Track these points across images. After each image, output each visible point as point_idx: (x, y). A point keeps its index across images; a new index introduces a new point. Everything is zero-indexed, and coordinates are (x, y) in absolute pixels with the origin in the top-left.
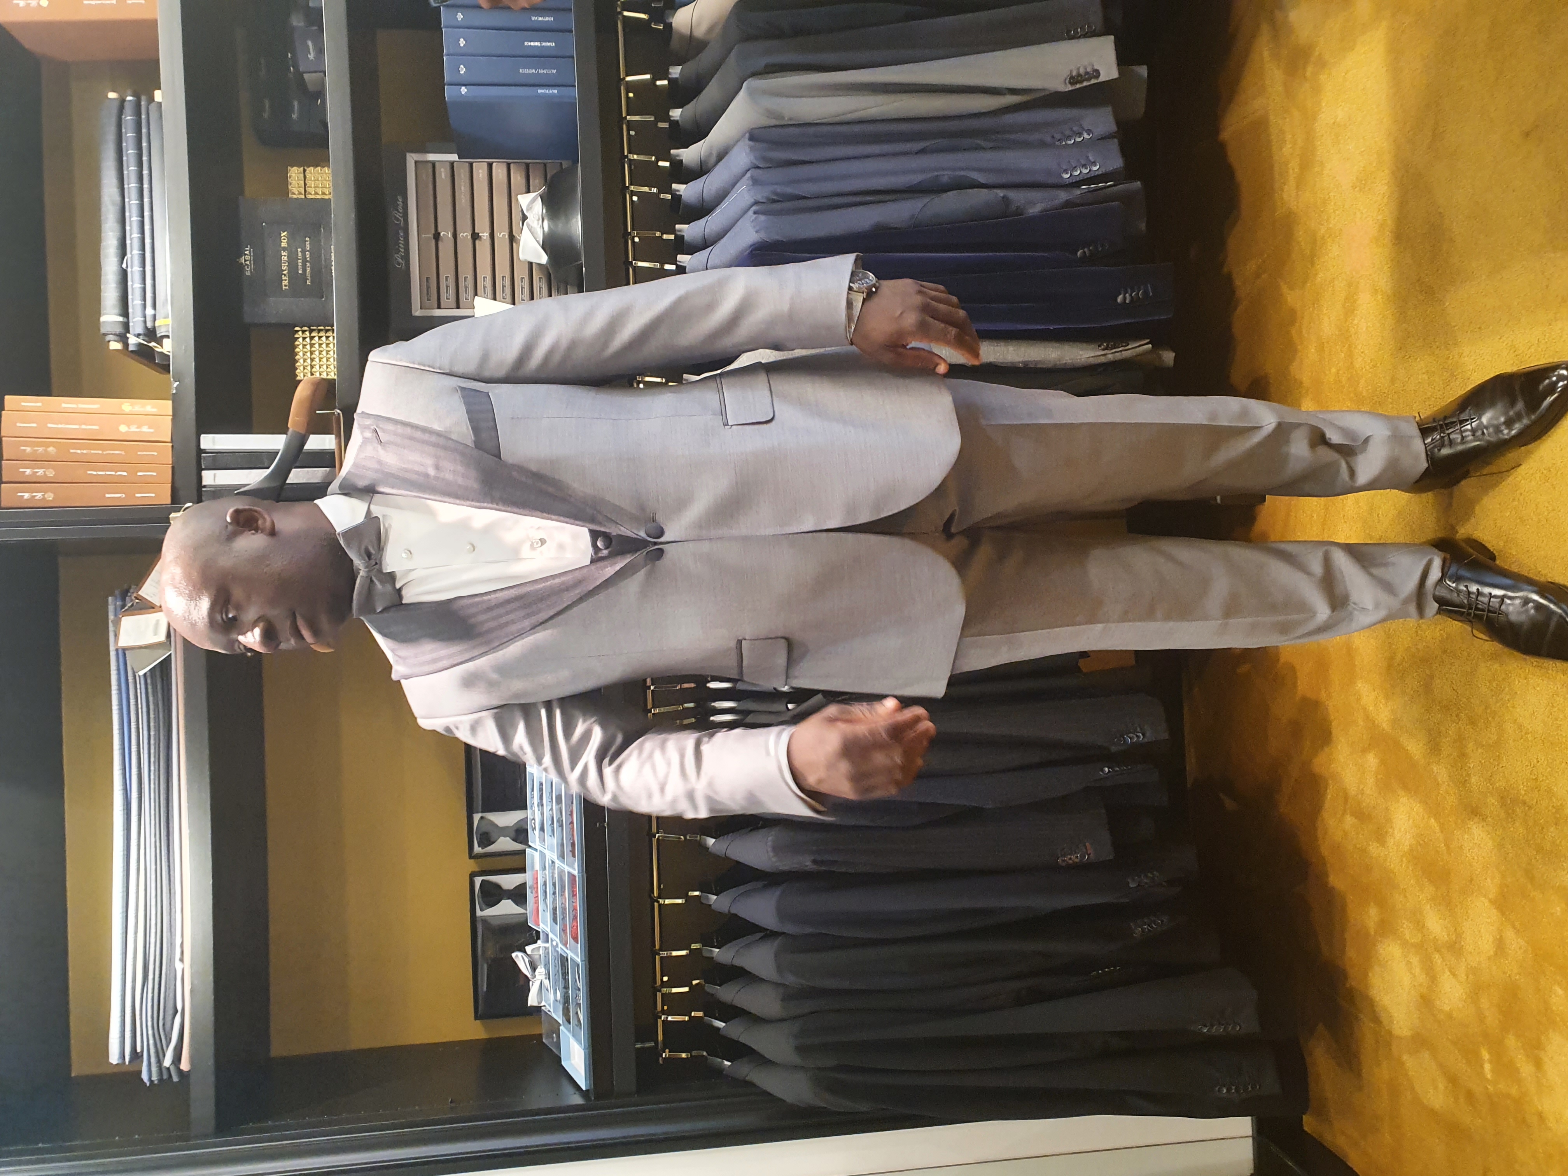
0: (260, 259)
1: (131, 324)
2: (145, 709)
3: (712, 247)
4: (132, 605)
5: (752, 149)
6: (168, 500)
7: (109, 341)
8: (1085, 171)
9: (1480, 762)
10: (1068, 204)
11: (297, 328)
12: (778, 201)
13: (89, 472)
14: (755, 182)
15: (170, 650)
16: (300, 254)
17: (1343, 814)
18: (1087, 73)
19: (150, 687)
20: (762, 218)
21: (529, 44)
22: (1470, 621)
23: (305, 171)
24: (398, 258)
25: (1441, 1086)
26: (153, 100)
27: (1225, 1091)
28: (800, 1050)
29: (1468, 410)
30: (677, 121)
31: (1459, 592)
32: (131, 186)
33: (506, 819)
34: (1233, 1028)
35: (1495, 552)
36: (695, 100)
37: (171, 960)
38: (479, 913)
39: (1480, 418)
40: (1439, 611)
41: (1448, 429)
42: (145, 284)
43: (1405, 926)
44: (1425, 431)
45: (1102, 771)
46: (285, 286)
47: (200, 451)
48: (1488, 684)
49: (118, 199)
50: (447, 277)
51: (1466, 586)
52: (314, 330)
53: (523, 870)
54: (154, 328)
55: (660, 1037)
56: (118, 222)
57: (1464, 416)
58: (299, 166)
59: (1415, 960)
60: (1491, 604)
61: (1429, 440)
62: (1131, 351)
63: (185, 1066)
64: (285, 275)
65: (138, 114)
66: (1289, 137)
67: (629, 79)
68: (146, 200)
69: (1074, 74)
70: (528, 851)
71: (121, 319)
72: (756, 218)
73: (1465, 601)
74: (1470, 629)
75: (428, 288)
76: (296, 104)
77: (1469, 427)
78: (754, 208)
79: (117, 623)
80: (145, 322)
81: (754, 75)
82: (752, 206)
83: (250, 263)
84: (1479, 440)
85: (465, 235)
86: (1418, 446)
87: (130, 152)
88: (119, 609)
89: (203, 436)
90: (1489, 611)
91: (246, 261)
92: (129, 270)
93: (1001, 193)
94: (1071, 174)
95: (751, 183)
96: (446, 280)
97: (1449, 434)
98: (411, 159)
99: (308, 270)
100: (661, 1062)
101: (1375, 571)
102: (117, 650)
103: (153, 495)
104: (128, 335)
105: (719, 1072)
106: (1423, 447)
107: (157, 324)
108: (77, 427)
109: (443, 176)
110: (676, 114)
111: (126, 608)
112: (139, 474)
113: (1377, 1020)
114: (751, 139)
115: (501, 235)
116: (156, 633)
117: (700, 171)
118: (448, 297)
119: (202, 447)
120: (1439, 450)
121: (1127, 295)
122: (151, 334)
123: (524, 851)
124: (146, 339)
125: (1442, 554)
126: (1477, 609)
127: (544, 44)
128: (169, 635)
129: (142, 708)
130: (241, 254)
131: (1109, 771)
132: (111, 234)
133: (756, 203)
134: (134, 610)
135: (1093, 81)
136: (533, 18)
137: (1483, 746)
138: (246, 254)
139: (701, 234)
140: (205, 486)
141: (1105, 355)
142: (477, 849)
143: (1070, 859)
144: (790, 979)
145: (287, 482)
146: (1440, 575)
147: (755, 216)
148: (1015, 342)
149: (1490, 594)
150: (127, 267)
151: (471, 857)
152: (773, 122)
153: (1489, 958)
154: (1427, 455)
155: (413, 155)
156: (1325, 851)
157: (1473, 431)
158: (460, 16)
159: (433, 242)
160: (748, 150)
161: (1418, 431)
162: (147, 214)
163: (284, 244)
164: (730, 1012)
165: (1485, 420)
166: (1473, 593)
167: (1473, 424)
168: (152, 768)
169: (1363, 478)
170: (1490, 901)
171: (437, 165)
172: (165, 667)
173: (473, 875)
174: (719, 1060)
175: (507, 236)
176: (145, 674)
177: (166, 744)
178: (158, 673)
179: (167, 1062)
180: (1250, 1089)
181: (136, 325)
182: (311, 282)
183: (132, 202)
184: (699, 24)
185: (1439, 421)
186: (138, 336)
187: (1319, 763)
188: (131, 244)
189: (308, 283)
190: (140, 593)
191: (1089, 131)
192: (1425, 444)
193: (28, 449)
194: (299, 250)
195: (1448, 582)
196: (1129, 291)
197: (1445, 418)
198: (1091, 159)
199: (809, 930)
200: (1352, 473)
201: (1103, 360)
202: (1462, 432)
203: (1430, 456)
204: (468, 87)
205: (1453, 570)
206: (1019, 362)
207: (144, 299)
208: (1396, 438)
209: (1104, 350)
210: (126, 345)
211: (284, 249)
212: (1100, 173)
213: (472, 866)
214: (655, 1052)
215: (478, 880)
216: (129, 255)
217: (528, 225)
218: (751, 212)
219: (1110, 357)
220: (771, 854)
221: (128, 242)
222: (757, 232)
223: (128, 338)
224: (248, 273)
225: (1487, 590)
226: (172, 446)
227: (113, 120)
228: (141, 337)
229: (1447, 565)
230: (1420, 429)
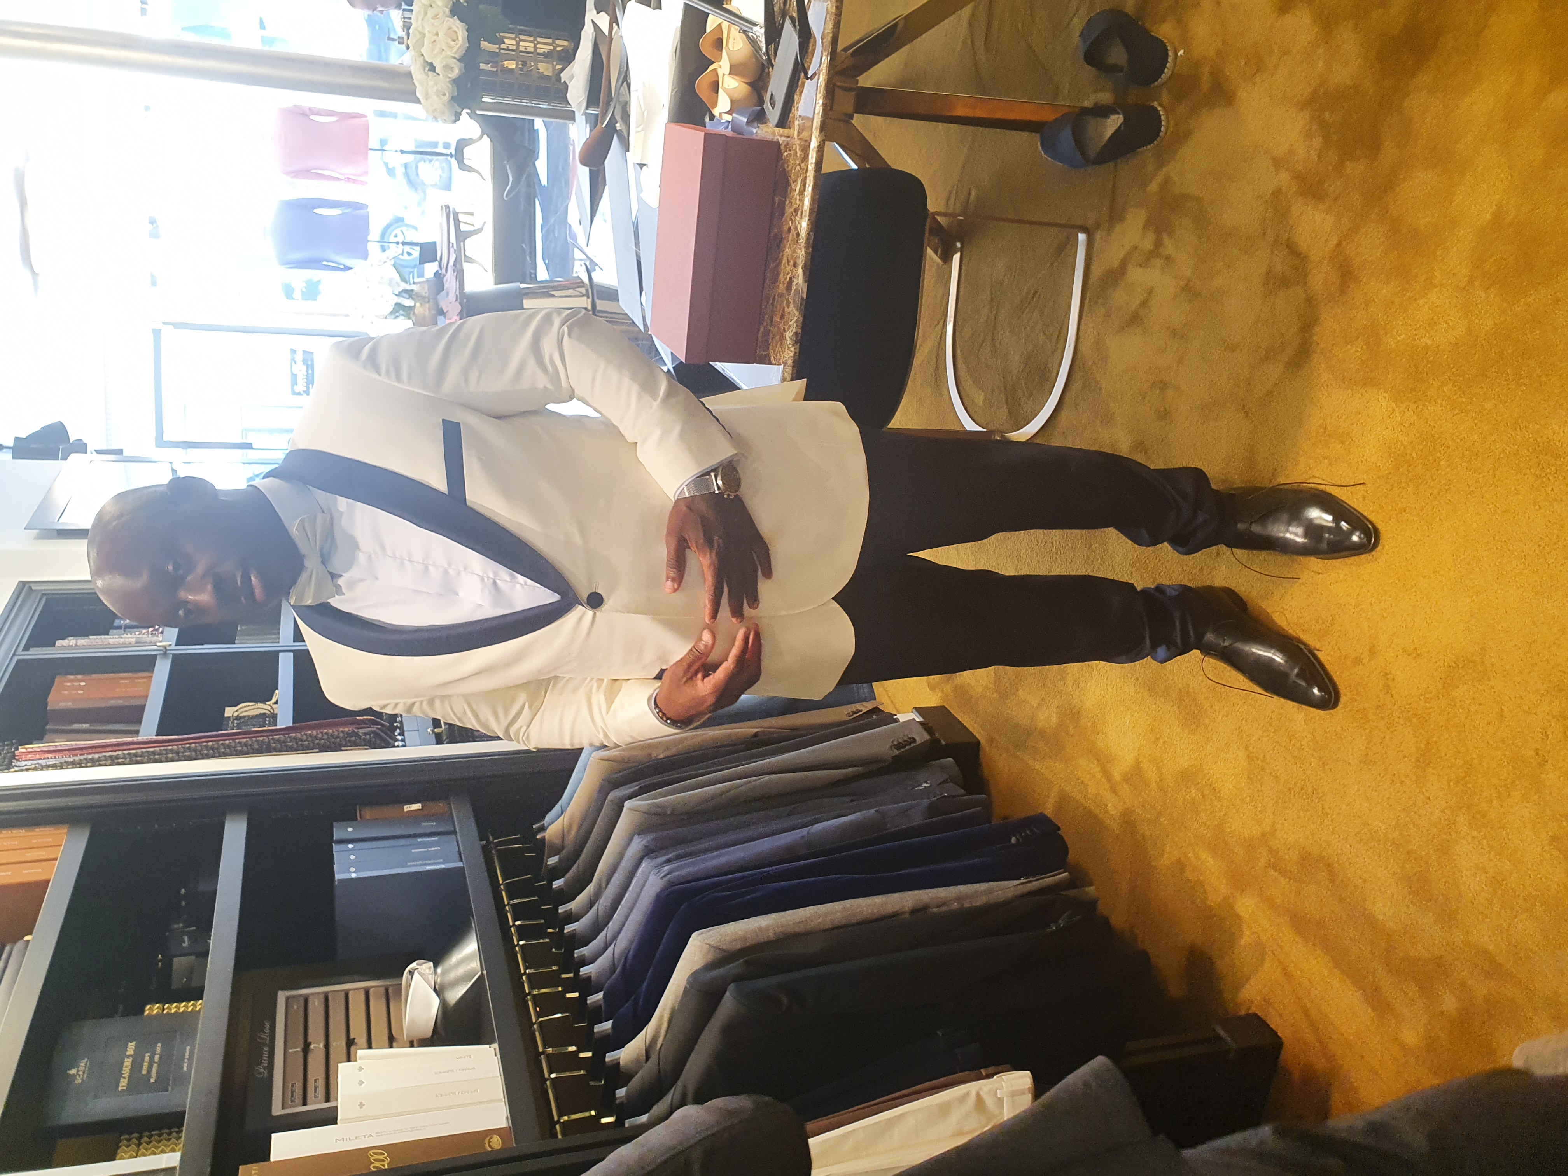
0: (97, 1068)
16: (147, 1058)
24: (262, 1070)
26: (22, 940)
46: (123, 1086)
50: (316, 1079)
64: (124, 1078)
75: (293, 1091)
83: (84, 1072)
85: (338, 1044)
91: (78, 1071)
96: (315, 1083)
98: (283, 994)
99: (154, 1071)
109: (316, 1005)
118: (316, 1095)
130: (74, 1066)
138: (81, 1066)
155: (285, 992)
159: (302, 1055)
163: (130, 1052)
171: (310, 998)
182: (156, 1080)
189: (152, 1080)
194: (147, 1055)
211: (129, 1056)
224: (78, 1081)
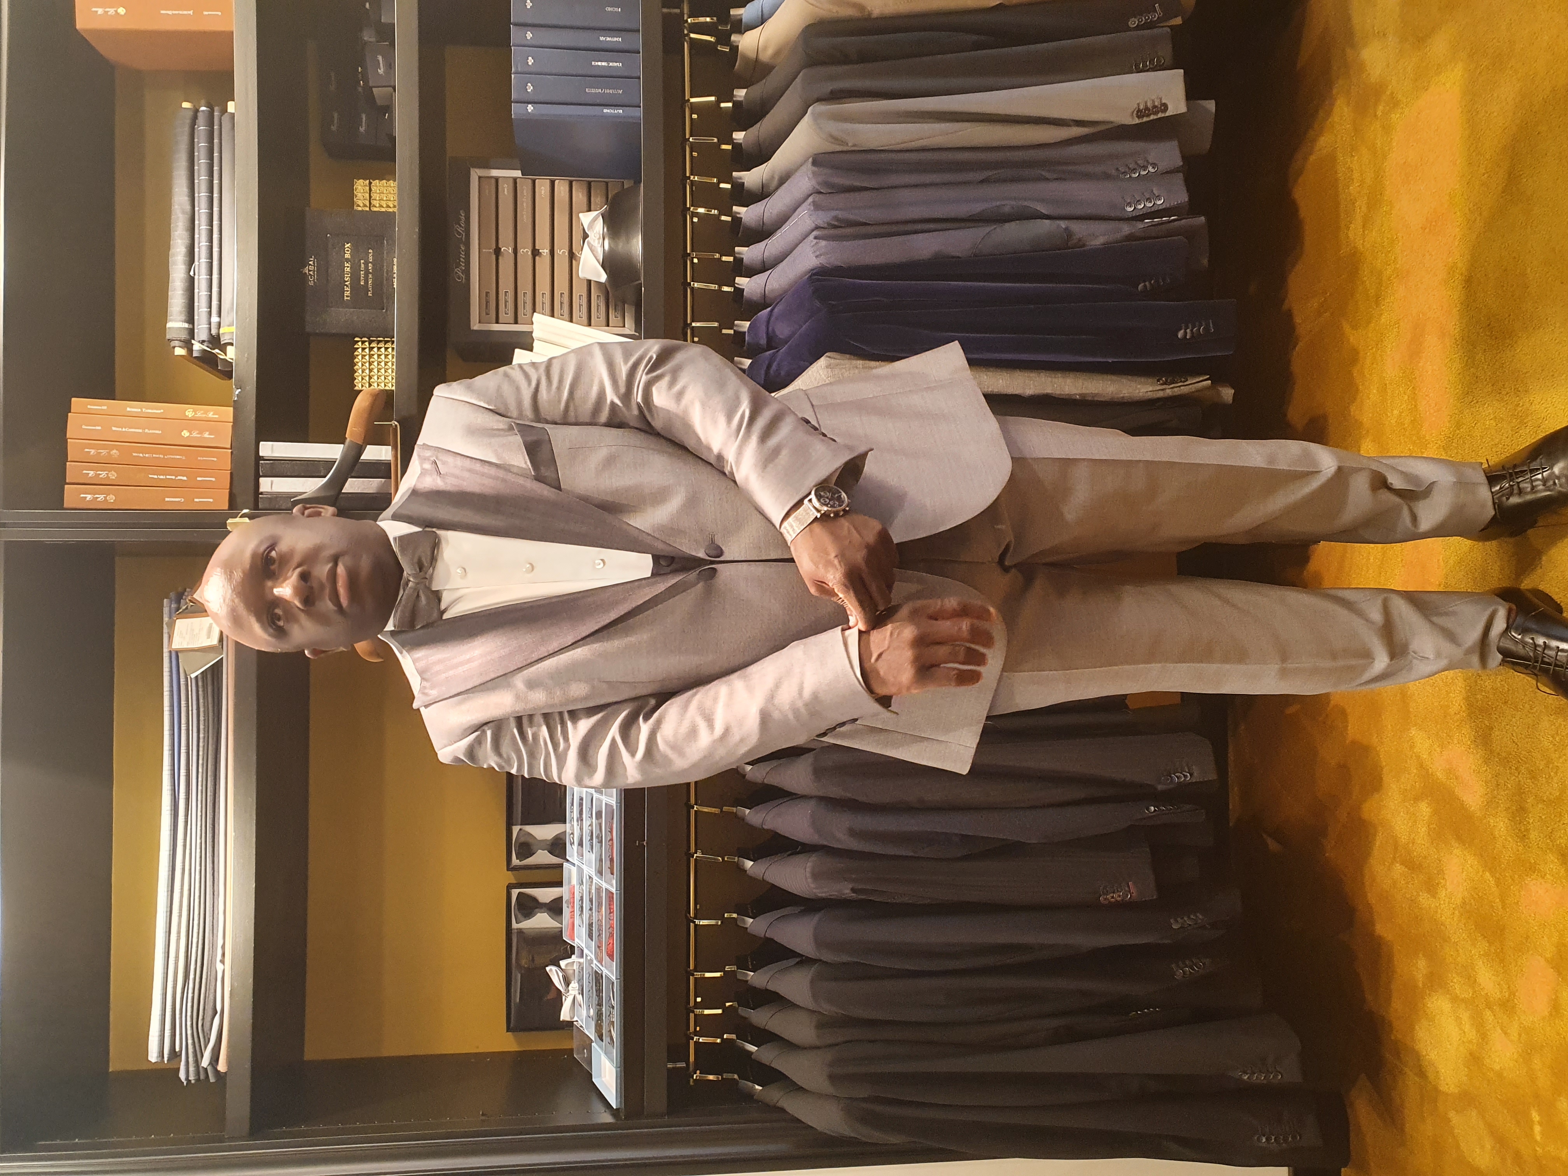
0: (323, 270)
1: (196, 331)
2: (195, 711)
3: (770, 271)
4: (187, 608)
5: (814, 173)
6: (226, 506)
7: (174, 347)
8: (1149, 205)
9: (1540, 817)
10: (1130, 238)
11: (357, 339)
12: (841, 227)
13: (150, 476)
14: (817, 207)
15: (222, 654)
16: (363, 266)
17: (1392, 863)
18: (1155, 107)
19: (200, 690)
20: (823, 243)
21: (597, 63)
22: (1535, 675)
23: (370, 183)
24: (459, 271)
25: (1488, 1146)
26: (227, 111)
27: (1264, 1140)
28: (832, 1078)
29: (1538, 460)
30: (741, 144)
31: (1524, 644)
32: (202, 195)
33: (544, 832)
34: (1275, 1077)
35: (1562, 604)
36: (759, 124)
37: (212, 962)
38: (515, 925)
39: (1551, 468)
40: (1503, 662)
41: (1517, 478)
42: (211, 292)
43: (1455, 980)
44: (1492, 479)
45: (1148, 809)
46: (347, 296)
47: (258, 458)
48: (1551, 739)
49: (188, 208)
50: (506, 292)
51: (1533, 639)
52: (373, 341)
53: (560, 884)
54: (218, 335)
55: (692, 1058)
56: (187, 230)
57: (1533, 466)
58: (365, 179)
59: (1465, 1016)
60: (1558, 658)
61: (1498, 488)
62: (1190, 386)
63: (222, 1067)
64: (347, 286)
65: (211, 124)
66: (1356, 175)
67: (693, 100)
68: (216, 209)
69: (1141, 107)
70: (565, 865)
71: (186, 325)
72: (816, 244)
73: (1531, 654)
74: (1534, 682)
75: (487, 302)
76: (364, 116)
77: (1540, 476)
78: (815, 233)
79: (172, 625)
80: (210, 329)
81: (819, 100)
82: (813, 231)
83: (314, 273)
84: (1549, 490)
85: (525, 251)
86: (1484, 494)
87: (201, 162)
88: (173, 611)
89: (261, 443)
90: (1556, 665)
91: (309, 271)
92: (196, 277)
93: (1063, 224)
94: (1135, 208)
95: (812, 208)
96: (506, 295)
97: (1518, 483)
98: (475, 174)
99: (370, 281)
100: (691, 1083)
101: (1435, 619)
102: (170, 652)
103: (211, 500)
104: (193, 342)
105: (749, 1096)
106: (1490, 494)
107: (221, 331)
108: (140, 431)
109: (506, 193)
110: (739, 136)
111: (180, 611)
112: (199, 479)
113: (1422, 1073)
114: (815, 163)
115: (562, 252)
116: (209, 636)
117: (762, 194)
118: (506, 313)
119: (261, 454)
120: (1508, 499)
121: (1188, 331)
122: (215, 340)
123: (561, 866)
124: (211, 346)
125: (1507, 605)
126: (1543, 662)
127: (611, 64)
128: (221, 640)
129: (192, 710)
130: (305, 264)
131: (1155, 810)
132: (179, 241)
133: (817, 228)
134: (187, 613)
135: (1160, 115)
136: (602, 38)
137: (1544, 801)
138: (310, 265)
139: (760, 257)
140: (262, 493)
141: (1163, 390)
142: (515, 861)
143: (1113, 897)
144: (827, 1008)
145: (343, 491)
146: (1505, 626)
147: (815, 241)
148: (1072, 375)
149: (1558, 647)
150: (194, 274)
151: (508, 869)
152: (839, 148)
153: (1544, 1018)
154: (1494, 503)
155: (477, 170)
156: (1372, 899)
157: (1545, 481)
158: (529, 35)
159: (494, 257)
160: (811, 176)
161: (1484, 478)
162: (216, 223)
163: (347, 256)
164: (763, 1037)
165: (1556, 470)
166: (1539, 646)
167: (1544, 474)
168: (200, 770)
169: (1425, 525)
170: (1547, 960)
171: (500, 180)
172: (216, 670)
173: (510, 887)
174: (750, 1084)
175: (567, 254)
176: (197, 677)
177: (214, 746)
178: (209, 677)
179: (205, 1062)
180: (1290, 1139)
181: (201, 332)
182: (372, 294)
183: (202, 211)
184: (765, 48)
185: (1508, 469)
186: (202, 342)
187: (1369, 810)
188: (199, 251)
189: (370, 294)
190: (195, 596)
191: (1154, 165)
192: (1492, 493)
193: (93, 452)
194: (362, 261)
195: (1513, 634)
196: (1190, 326)
197: (1515, 466)
198: (1156, 192)
199: (845, 958)
200: (1414, 518)
201: (1160, 394)
202: (1532, 481)
203: (1498, 506)
204: (535, 105)
205: (1519, 620)
206: (1077, 394)
207: (210, 307)
208: (1462, 484)
209: (1162, 384)
210: (190, 350)
211: (347, 260)
212: (1164, 206)
213: (510, 878)
214: (686, 1074)
215: (515, 893)
216: (196, 263)
217: (589, 243)
218: (811, 237)
219: (1169, 392)
220: (809, 880)
221: (196, 250)
222: (817, 257)
223: (193, 344)
224: (311, 283)
225: (1554, 643)
226: (232, 452)
227: (186, 129)
228: (206, 344)
229: (1513, 615)
230: (1487, 477)
